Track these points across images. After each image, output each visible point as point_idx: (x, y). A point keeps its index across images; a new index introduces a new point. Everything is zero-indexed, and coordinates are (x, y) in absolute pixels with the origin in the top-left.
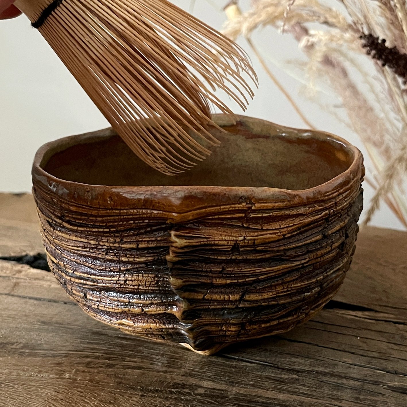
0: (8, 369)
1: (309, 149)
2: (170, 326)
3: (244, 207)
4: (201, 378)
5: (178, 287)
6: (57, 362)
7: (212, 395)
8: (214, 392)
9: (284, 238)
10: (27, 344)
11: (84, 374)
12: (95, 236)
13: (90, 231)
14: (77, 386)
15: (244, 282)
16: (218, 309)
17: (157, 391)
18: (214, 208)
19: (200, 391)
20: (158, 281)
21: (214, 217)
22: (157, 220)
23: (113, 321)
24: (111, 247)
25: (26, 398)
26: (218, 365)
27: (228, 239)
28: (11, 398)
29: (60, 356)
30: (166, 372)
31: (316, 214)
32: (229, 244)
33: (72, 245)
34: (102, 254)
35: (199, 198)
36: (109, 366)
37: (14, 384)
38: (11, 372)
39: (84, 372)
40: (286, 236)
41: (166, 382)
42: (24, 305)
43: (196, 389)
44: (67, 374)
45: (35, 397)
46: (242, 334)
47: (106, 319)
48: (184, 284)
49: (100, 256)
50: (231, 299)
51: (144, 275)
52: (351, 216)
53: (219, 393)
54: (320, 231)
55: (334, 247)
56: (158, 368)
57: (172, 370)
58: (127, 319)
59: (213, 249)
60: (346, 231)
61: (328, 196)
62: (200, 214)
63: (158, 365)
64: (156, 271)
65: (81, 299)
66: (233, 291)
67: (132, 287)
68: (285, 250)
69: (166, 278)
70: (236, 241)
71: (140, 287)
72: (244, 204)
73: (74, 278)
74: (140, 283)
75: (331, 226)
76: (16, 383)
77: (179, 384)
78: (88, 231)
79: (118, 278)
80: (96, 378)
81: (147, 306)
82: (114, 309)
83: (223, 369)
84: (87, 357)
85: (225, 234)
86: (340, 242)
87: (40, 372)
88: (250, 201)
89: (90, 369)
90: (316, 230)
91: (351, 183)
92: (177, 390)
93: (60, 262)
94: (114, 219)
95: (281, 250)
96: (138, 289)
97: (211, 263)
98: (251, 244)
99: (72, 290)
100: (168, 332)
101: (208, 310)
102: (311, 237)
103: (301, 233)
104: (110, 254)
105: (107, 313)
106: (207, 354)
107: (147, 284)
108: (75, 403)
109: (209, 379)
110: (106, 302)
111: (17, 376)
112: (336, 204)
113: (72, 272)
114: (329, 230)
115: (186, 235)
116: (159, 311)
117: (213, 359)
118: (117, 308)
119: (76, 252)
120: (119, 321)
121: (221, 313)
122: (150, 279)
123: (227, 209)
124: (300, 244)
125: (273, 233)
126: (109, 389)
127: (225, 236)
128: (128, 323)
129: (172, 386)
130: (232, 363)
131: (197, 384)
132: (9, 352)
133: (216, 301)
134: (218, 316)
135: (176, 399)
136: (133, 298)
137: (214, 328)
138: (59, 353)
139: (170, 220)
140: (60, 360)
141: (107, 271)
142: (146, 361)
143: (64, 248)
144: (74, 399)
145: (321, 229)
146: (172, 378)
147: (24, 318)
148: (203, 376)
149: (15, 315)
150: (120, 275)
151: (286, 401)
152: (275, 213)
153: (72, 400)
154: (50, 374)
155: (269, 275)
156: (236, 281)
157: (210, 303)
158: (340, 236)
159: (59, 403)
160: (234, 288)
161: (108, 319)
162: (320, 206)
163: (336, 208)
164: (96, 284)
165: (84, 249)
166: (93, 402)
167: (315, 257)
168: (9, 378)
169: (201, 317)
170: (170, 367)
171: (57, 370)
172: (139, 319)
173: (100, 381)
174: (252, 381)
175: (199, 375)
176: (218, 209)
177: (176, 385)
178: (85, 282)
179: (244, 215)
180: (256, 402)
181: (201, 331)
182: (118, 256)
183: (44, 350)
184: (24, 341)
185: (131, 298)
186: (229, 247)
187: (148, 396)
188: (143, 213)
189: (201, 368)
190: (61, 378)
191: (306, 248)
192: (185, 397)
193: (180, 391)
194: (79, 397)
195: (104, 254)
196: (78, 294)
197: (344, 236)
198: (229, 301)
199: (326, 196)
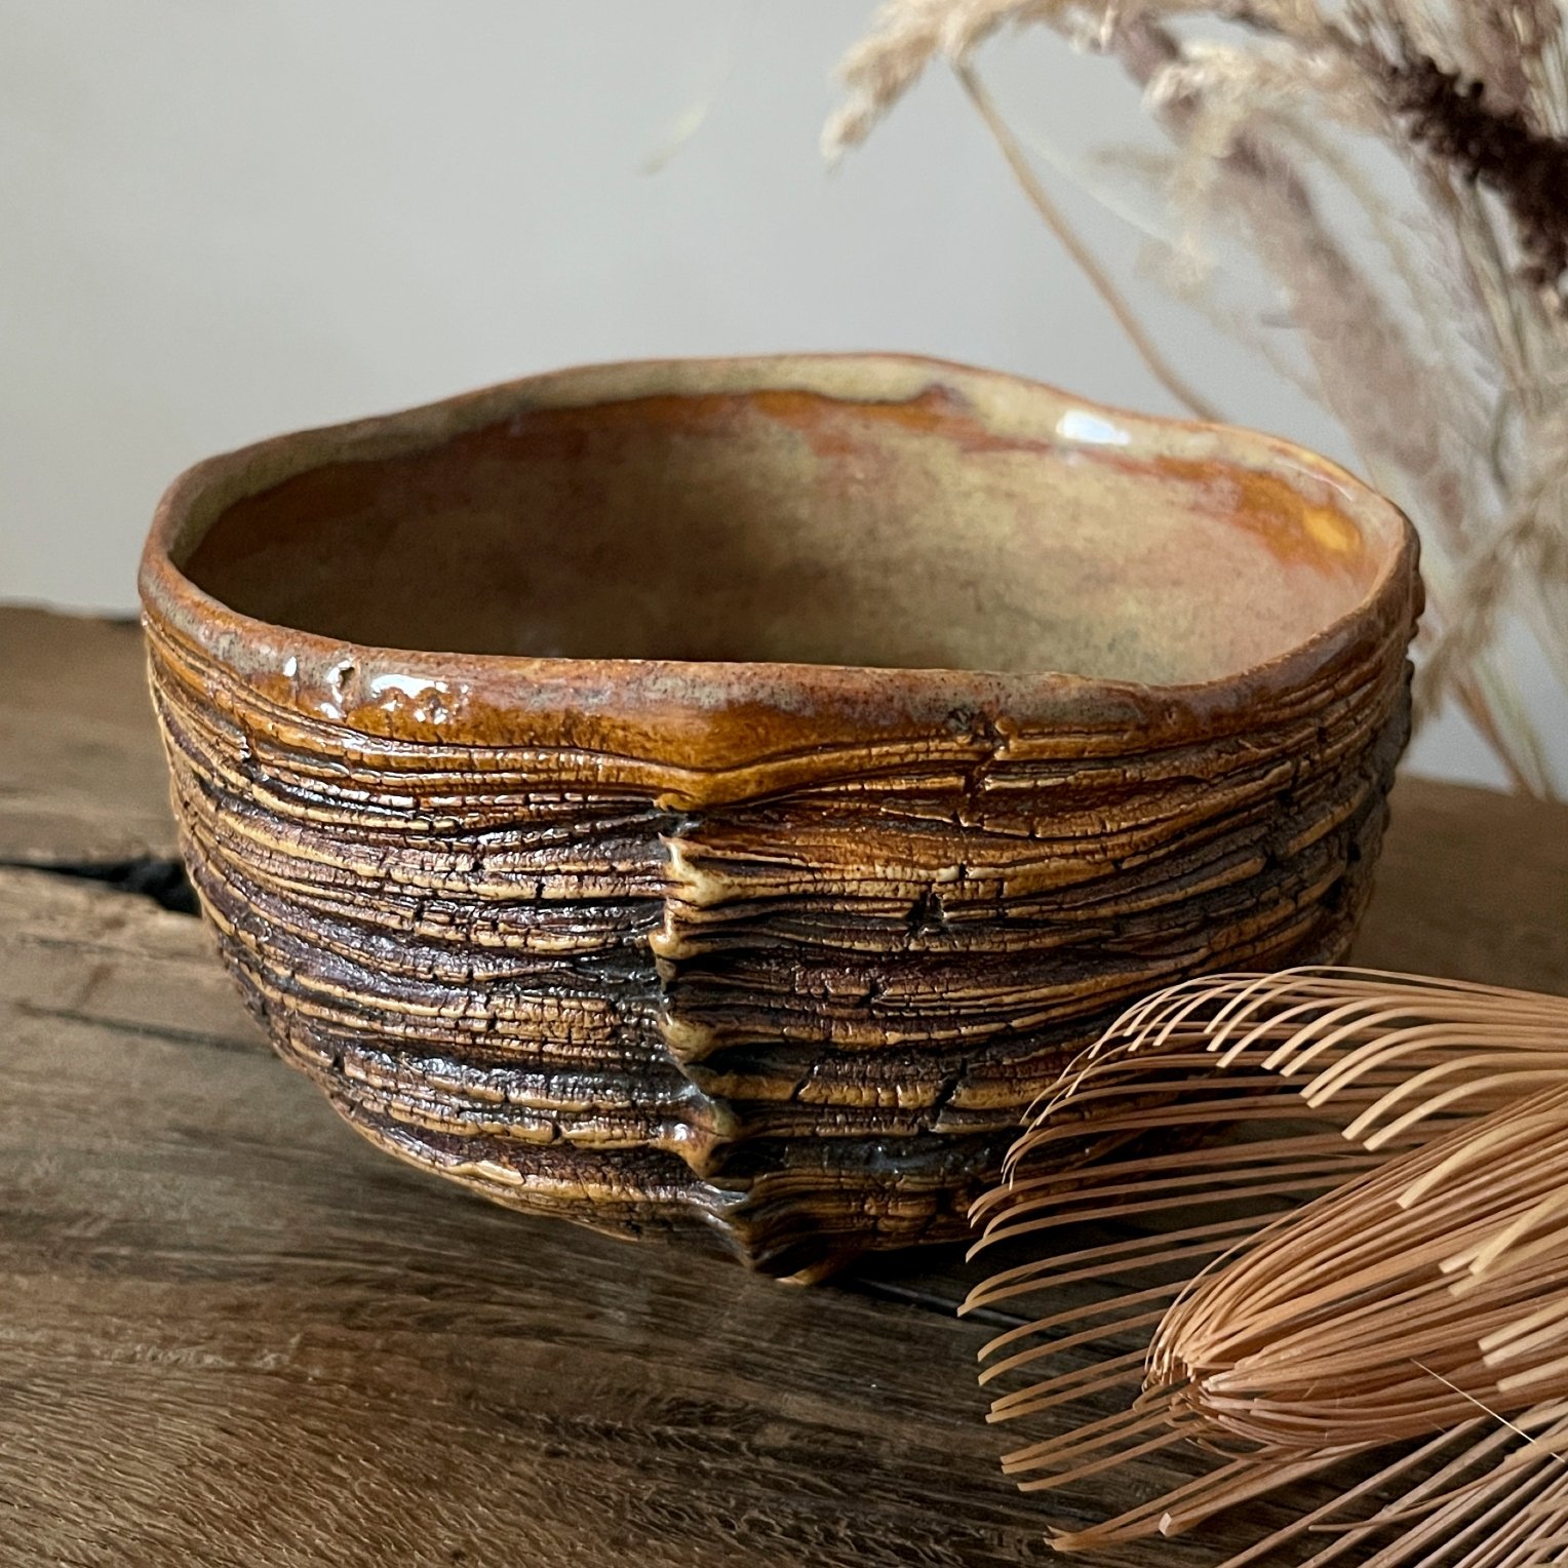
0: (45, 1325)
1: (1203, 499)
2: (662, 1195)
3: (963, 751)
4: (778, 1384)
5: (697, 1055)
6: (234, 1302)
7: (818, 1456)
8: (825, 1443)
9: (1119, 873)
10: (127, 1221)
11: (336, 1354)
12: (376, 844)
13: (354, 827)
14: (307, 1405)
15: (954, 1039)
16: (850, 1139)
17: (608, 1432)
18: (846, 754)
19: (776, 1436)
20: (620, 1026)
21: (842, 788)
22: (616, 793)
23: (445, 1164)
24: (435, 891)
25: (107, 1456)
26: (845, 1325)
27: (899, 876)
28: (50, 1455)
29: (247, 1275)
30: (643, 1352)
31: (1243, 777)
32: (901, 894)
33: (288, 872)
34: (403, 918)
35: (784, 711)
36: (431, 1322)
37: (66, 1393)
38: (56, 1341)
39: (332, 1344)
40: (1125, 866)
41: (644, 1392)
42: (126, 1061)
43: (756, 1429)
44: (271, 1351)
45: (140, 1453)
46: (941, 1227)
47: (419, 1153)
48: (719, 1043)
49: (394, 923)
50: (901, 1103)
51: (564, 1003)
52: (1375, 777)
53: (845, 1447)
54: (1255, 843)
55: (1307, 899)
56: (612, 1332)
57: (667, 1342)
58: (497, 1161)
59: (838, 913)
60: (1354, 834)
61: (1293, 704)
62: (788, 774)
63: (615, 1322)
64: (611, 988)
65: (322, 1075)
66: (910, 1070)
67: (515, 1044)
68: (1117, 916)
69: (651, 1017)
70: (929, 883)
71: (548, 1048)
72: (962, 740)
73: (296, 995)
74: (548, 1034)
75: (1297, 823)
76: (72, 1387)
77: (693, 1404)
78: (346, 826)
79: (462, 1008)
80: (379, 1375)
81: (577, 1120)
82: (449, 1123)
83: (859, 1342)
84: (347, 1280)
85: (885, 853)
86: (1329, 879)
87: (167, 1342)
88: (988, 726)
89: (359, 1335)
90: (1242, 839)
91: (1380, 652)
92: (686, 1429)
93: (242, 933)
94: (448, 784)
95: (1103, 920)
96: (541, 1053)
97: (827, 964)
98: (988, 897)
99: (288, 1036)
100: (654, 1213)
101: (813, 1141)
102: (1221, 864)
103: (1183, 852)
104: (432, 917)
105: (422, 1134)
106: (802, 1282)
107: (574, 1036)
108: (294, 1483)
109: (806, 1383)
110: (417, 1094)
111: (80, 1356)
112: (1322, 734)
113: (289, 973)
114: (1293, 837)
115: (729, 855)
116: (619, 1139)
117: (822, 1300)
118: (460, 1121)
119: (303, 900)
120: (467, 1166)
121: (862, 1151)
122: (587, 1019)
123: (896, 760)
124: (1179, 895)
125: (1075, 854)
126: (427, 1424)
127: (887, 862)
128: (501, 1175)
129: (669, 1411)
130: (896, 1319)
131: (763, 1403)
132: (56, 1255)
133: (843, 1108)
134: (847, 1162)
135: (681, 1469)
136: (522, 1087)
137: (829, 1209)
138: (244, 1264)
139: (670, 795)
140: (246, 1290)
141: (421, 980)
142: (570, 1303)
143: (258, 882)
144: (289, 1463)
145: (1258, 832)
146: (668, 1382)
147: (122, 1113)
148: (785, 1371)
149: (90, 1099)
150: (470, 1001)
151: (1102, 1488)
152: (1085, 776)
153: (284, 1467)
154: (206, 1352)
155: (1054, 1013)
156: (923, 1036)
157: (821, 1115)
158: (1330, 856)
159: (233, 1478)
160: (912, 1062)
161: (425, 1153)
162: (1260, 747)
163: (1321, 751)
164: (377, 1025)
165: (333, 894)
166: (363, 1479)
167: (1233, 941)
168: (49, 1367)
169: (781, 1167)
170: (658, 1328)
171: (231, 1333)
172: (544, 1162)
173: (392, 1388)
174: (970, 1398)
175: (768, 1368)
176: (861, 758)
177: (681, 1411)
178: (335, 1016)
179: (962, 782)
180: (986, 1489)
181: (781, 1220)
182: (463, 925)
183: (187, 1247)
184: (112, 1209)
185: (514, 1084)
186: (899, 904)
187: (573, 1455)
188: (561, 768)
189: (779, 1338)
190: (245, 1371)
191: (1202, 908)
192: (714, 1460)
193: (695, 1437)
194: (311, 1454)
195: (410, 914)
196: (312, 1054)
197: (1345, 854)
198: (893, 1109)
199: (1285, 705)
